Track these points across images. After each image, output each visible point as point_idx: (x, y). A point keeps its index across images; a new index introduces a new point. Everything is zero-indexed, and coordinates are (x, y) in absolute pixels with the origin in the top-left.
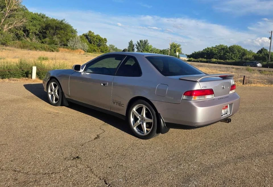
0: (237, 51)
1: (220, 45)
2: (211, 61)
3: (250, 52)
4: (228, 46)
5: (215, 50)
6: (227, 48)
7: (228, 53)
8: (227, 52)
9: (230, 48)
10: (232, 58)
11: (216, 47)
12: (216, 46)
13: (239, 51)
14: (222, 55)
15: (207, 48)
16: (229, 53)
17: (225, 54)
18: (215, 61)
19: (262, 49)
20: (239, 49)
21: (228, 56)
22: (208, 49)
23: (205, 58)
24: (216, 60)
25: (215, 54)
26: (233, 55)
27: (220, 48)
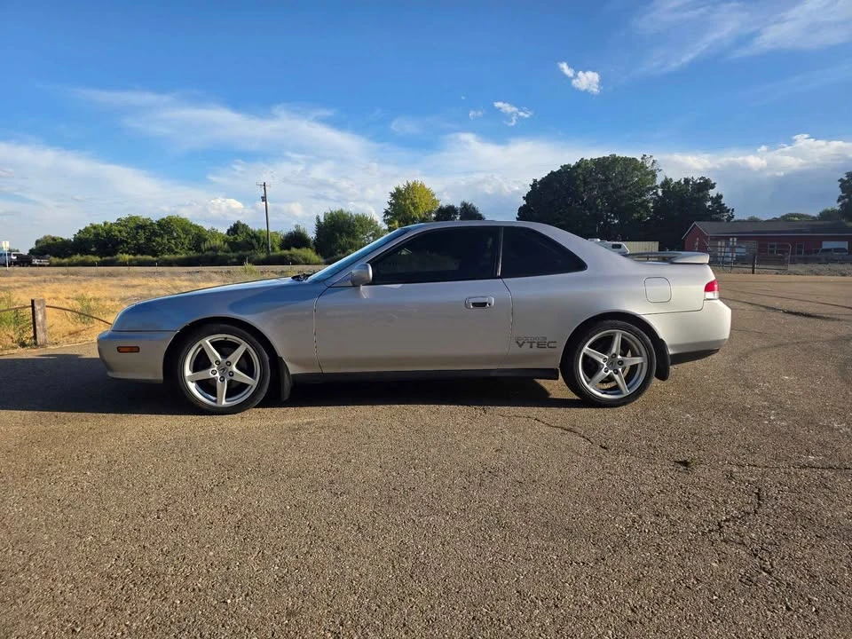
0: (180, 230)
1: (131, 218)
2: (118, 259)
3: (214, 234)
4: (155, 219)
5: (120, 232)
6: (152, 224)
7: (158, 236)
8: (154, 233)
9: (159, 224)
10: (170, 250)
11: (120, 223)
12: (118, 220)
13: (186, 232)
14: (144, 243)
15: (88, 225)
16: (161, 236)
17: (148, 239)
18: (130, 260)
19: (235, 225)
20: (186, 227)
21: (158, 243)
22: (94, 228)
23: (94, 254)
24: (131, 257)
25: (122, 242)
26: (173, 241)
27: (132, 225)
